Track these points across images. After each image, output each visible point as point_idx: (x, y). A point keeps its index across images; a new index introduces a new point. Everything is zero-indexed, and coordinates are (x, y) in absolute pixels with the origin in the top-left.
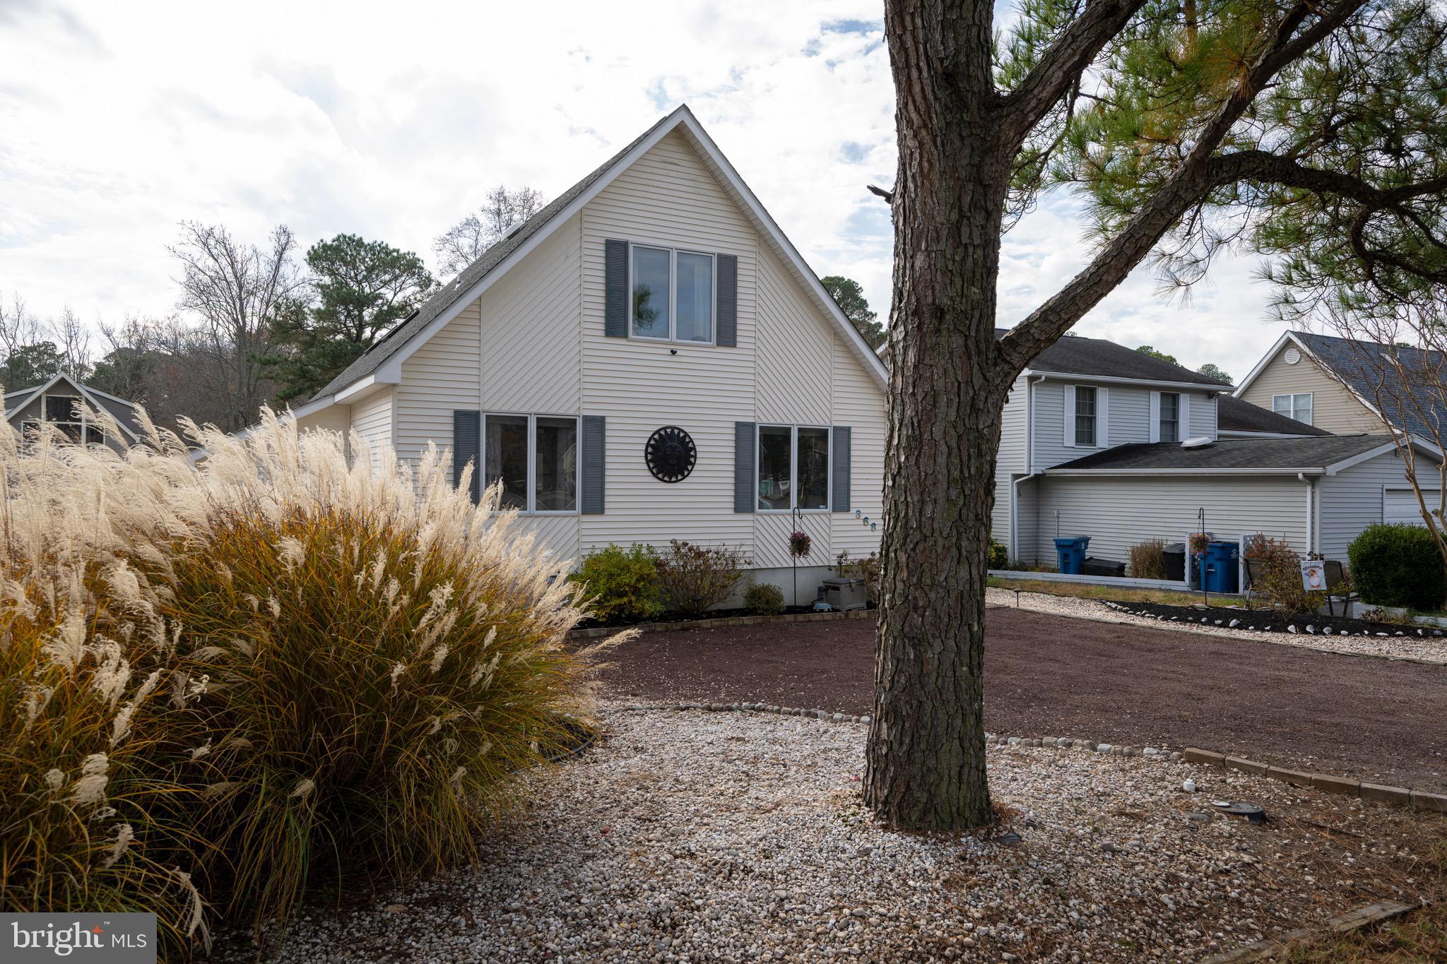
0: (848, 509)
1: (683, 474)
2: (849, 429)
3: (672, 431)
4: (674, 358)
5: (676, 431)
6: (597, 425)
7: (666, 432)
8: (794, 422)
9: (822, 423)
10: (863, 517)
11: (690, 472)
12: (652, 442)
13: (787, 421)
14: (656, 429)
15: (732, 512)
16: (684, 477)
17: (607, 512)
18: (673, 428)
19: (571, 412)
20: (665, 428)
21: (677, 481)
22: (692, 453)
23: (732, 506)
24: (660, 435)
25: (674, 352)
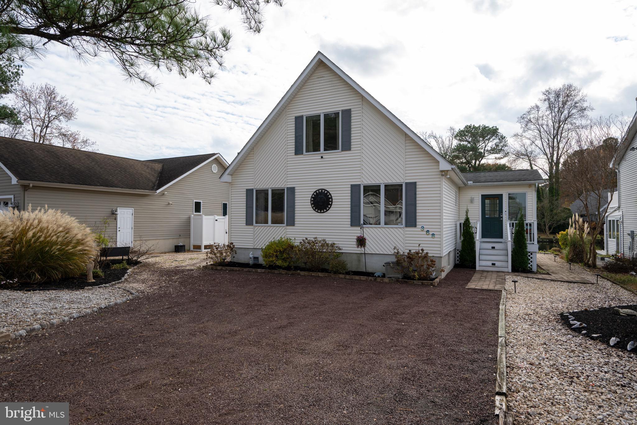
0: (415, 226)
1: (326, 209)
2: (415, 183)
3: (322, 191)
4: (322, 160)
5: (323, 191)
6: (292, 190)
7: (319, 192)
8: (382, 182)
9: (398, 181)
10: (426, 230)
11: (330, 208)
12: (313, 196)
13: (378, 182)
14: (315, 190)
15: (349, 226)
16: (327, 211)
17: (296, 225)
18: (322, 189)
19: (283, 186)
20: (318, 190)
21: (324, 212)
22: (331, 200)
23: (350, 223)
24: (316, 193)
25: (322, 157)
